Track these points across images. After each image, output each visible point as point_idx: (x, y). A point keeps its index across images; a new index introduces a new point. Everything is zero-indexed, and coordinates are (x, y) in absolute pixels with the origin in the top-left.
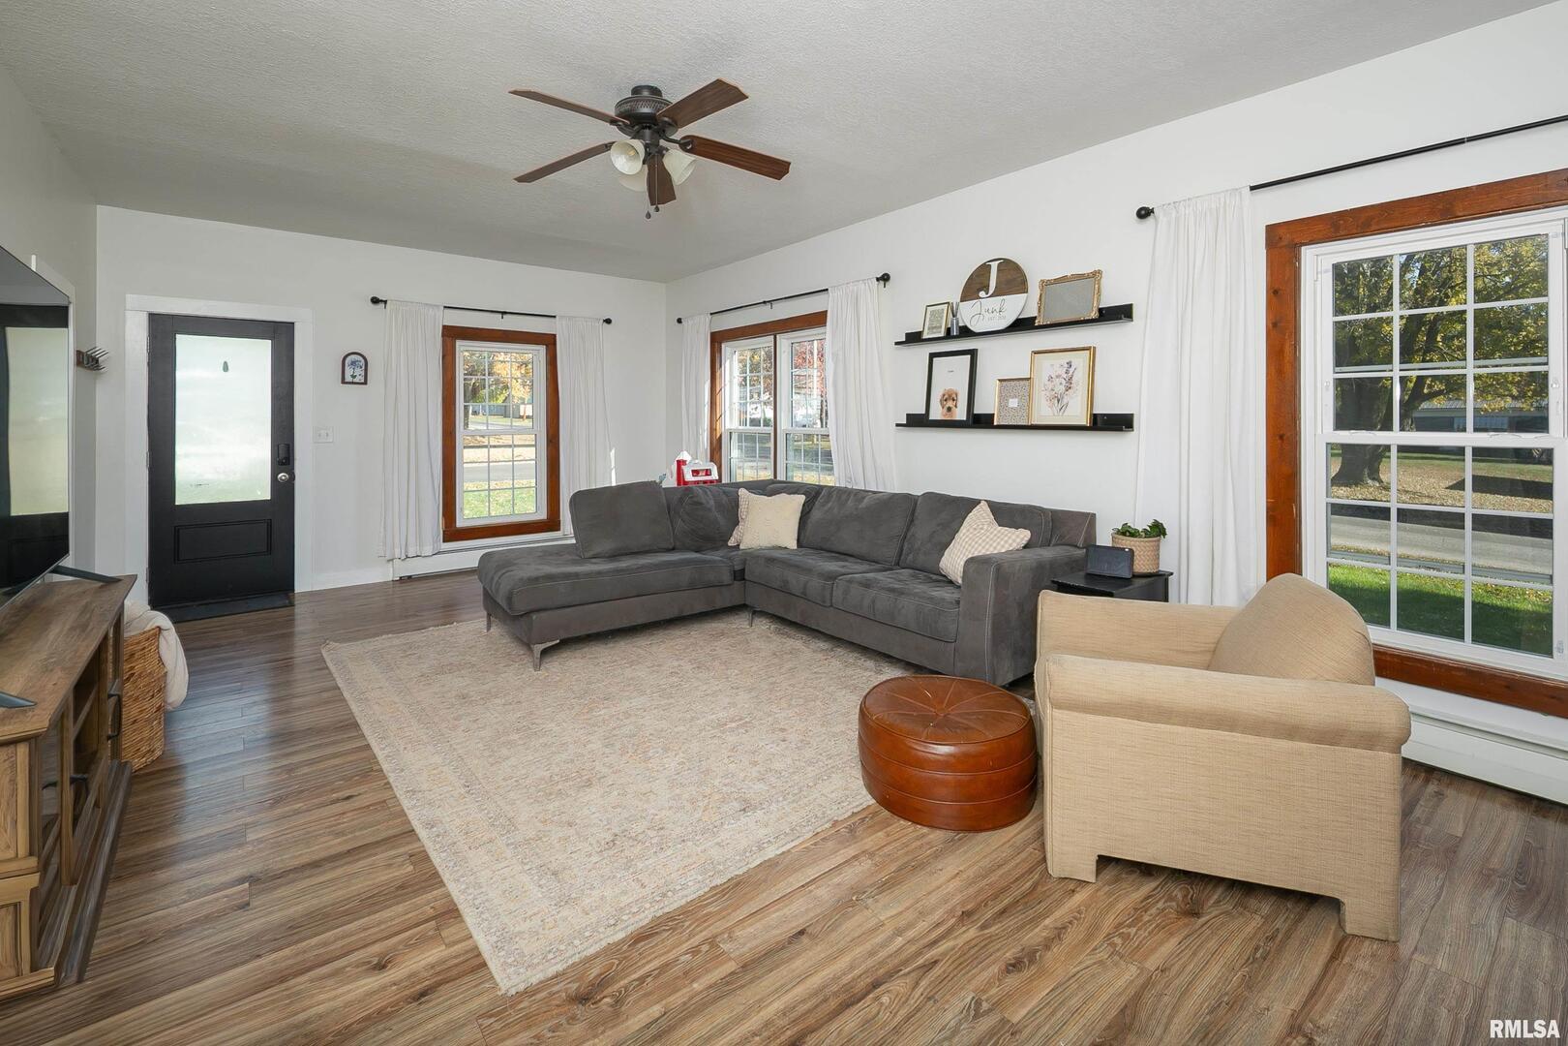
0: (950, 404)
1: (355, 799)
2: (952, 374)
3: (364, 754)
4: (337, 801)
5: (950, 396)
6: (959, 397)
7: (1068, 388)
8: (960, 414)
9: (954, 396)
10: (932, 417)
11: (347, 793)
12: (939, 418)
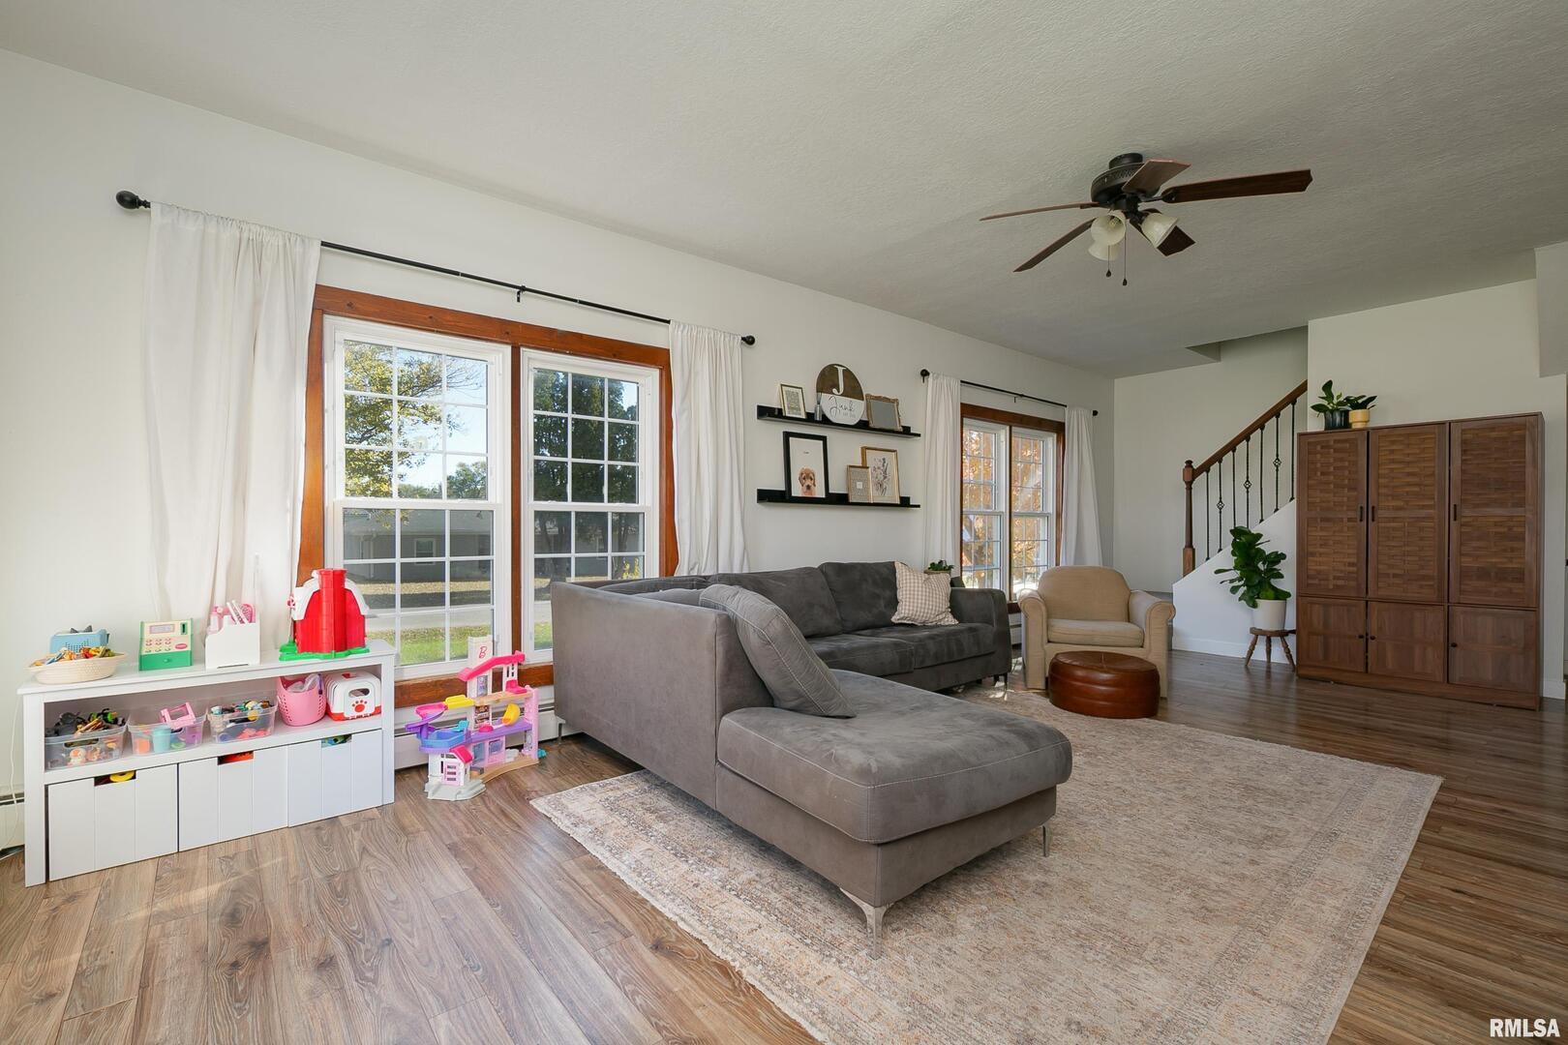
0: (808, 482)
1: (1452, 887)
2: (806, 456)
3: (1400, 917)
4: (1471, 896)
5: (808, 475)
6: (816, 475)
7: (885, 478)
8: (819, 492)
9: (811, 475)
10: (794, 494)
11: (1456, 896)
12: (800, 495)
